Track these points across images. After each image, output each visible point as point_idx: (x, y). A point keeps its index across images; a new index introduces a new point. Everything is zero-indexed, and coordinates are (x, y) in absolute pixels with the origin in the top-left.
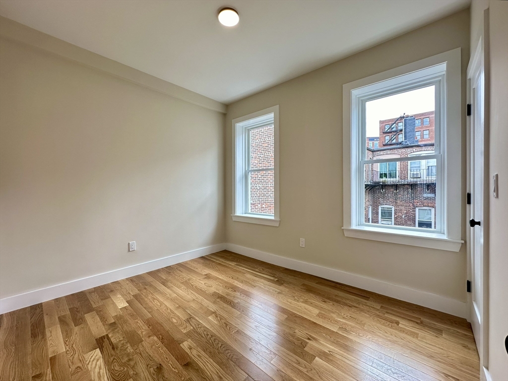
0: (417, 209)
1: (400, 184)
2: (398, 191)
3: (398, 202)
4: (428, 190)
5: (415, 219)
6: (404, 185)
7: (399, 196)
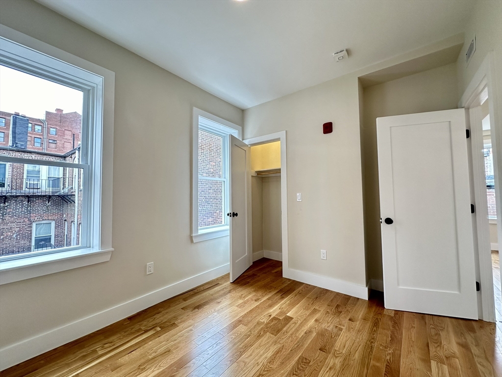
0: (34, 225)
1: (11, 196)
2: (7, 204)
3: (7, 218)
4: (48, 202)
5: (31, 236)
6: (17, 197)
7: (8, 210)
